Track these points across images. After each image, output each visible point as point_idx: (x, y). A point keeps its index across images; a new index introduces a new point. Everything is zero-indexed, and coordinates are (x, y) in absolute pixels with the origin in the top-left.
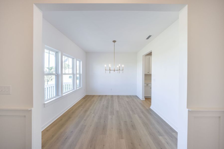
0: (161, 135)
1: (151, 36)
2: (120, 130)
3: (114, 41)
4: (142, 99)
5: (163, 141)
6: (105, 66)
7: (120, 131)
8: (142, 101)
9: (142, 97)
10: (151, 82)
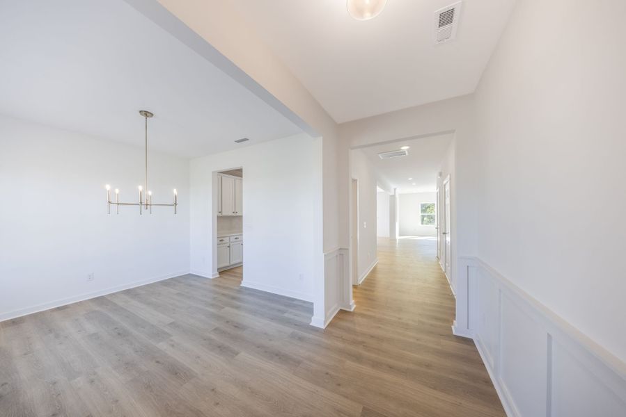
0: (284, 312)
1: (248, 140)
2: (219, 347)
3: (147, 114)
4: (213, 275)
5: (291, 316)
6: (108, 187)
7: (221, 349)
8: (213, 280)
9: (213, 271)
10: (242, 232)
